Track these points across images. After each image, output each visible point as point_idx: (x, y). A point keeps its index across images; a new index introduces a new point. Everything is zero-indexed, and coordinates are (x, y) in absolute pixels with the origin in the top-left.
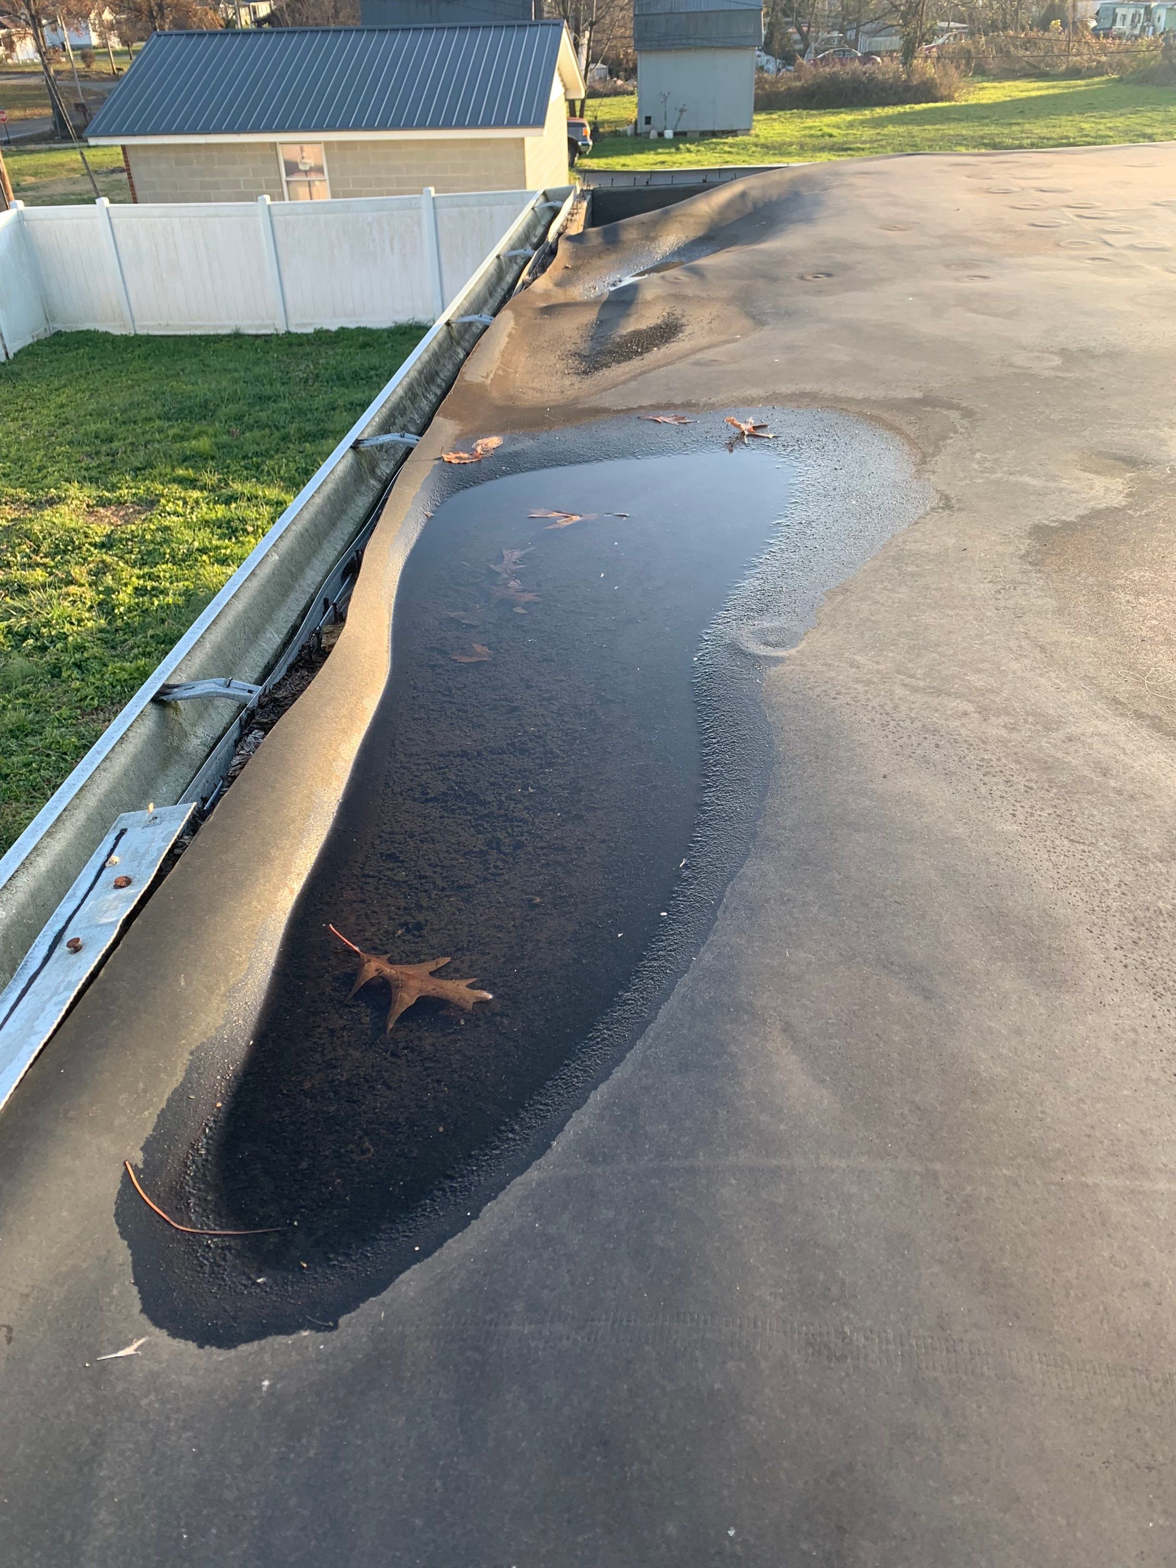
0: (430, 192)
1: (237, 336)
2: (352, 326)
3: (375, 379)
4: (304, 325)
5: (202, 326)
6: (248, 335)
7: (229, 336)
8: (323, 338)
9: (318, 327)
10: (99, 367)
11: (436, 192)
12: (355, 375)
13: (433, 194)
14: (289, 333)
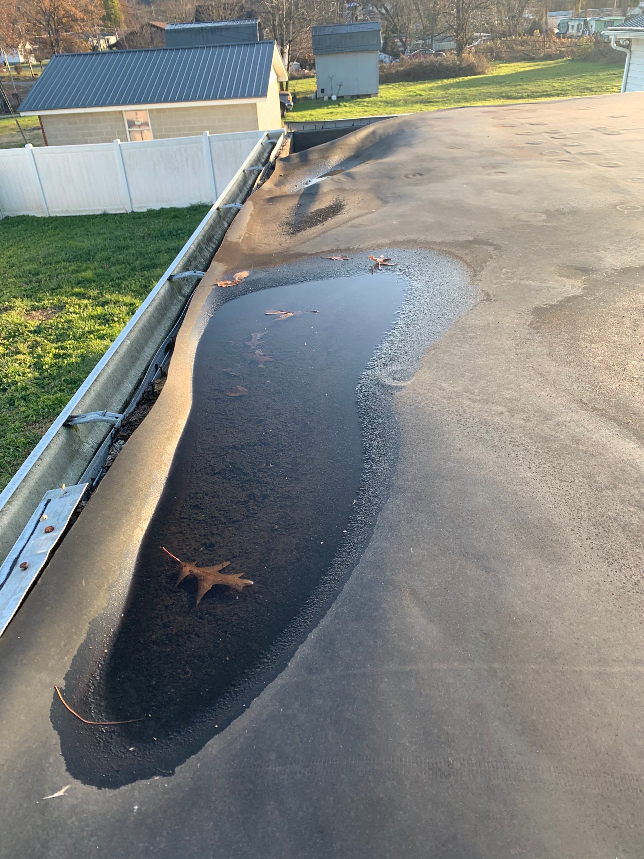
0: (207, 134)
1: (105, 215)
2: (167, 207)
3: (181, 235)
4: (141, 208)
5: (86, 211)
6: (111, 214)
7: (101, 215)
8: (152, 214)
9: (149, 208)
10: (29, 235)
11: (210, 133)
12: (170, 233)
13: (208, 135)
14: (133, 212)
